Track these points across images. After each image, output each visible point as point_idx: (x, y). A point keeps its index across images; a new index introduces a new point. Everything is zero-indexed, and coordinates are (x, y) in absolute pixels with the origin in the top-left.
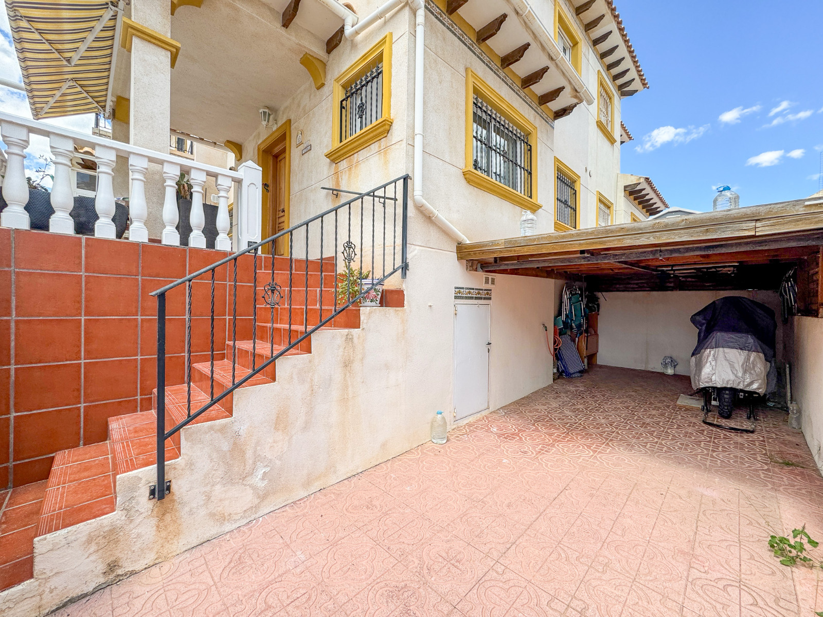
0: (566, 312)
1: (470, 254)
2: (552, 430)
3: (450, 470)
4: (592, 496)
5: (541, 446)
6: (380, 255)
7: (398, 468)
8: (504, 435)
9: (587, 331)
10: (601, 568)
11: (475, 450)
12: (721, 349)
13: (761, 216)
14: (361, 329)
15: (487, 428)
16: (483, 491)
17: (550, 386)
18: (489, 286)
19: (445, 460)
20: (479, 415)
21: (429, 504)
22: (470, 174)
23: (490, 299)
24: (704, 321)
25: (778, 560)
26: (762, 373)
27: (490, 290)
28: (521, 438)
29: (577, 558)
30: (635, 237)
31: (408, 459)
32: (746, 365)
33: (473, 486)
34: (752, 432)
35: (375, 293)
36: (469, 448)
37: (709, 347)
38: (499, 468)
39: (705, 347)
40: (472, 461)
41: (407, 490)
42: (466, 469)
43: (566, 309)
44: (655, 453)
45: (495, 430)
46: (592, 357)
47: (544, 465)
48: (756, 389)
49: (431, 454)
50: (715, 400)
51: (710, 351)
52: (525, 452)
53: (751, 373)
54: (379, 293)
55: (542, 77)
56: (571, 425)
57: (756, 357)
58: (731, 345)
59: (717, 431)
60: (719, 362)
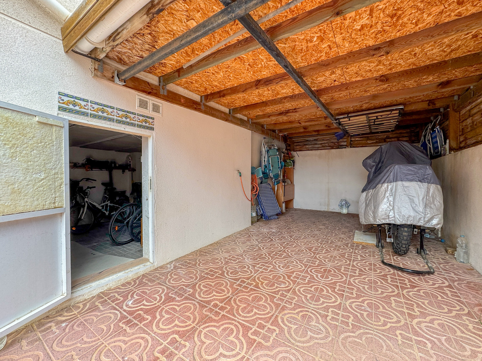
0: (265, 163)
9: (284, 181)
12: (400, 183)
18: (149, 113)
23: (152, 129)
24: (374, 164)
26: (441, 206)
27: (151, 118)
32: (426, 199)
34: (430, 273)
37: (386, 181)
39: (382, 181)
43: (265, 160)
46: (289, 203)
48: (435, 225)
50: (390, 237)
51: (388, 186)
53: (431, 207)
57: (435, 190)
58: (410, 177)
59: (399, 276)
60: (397, 198)
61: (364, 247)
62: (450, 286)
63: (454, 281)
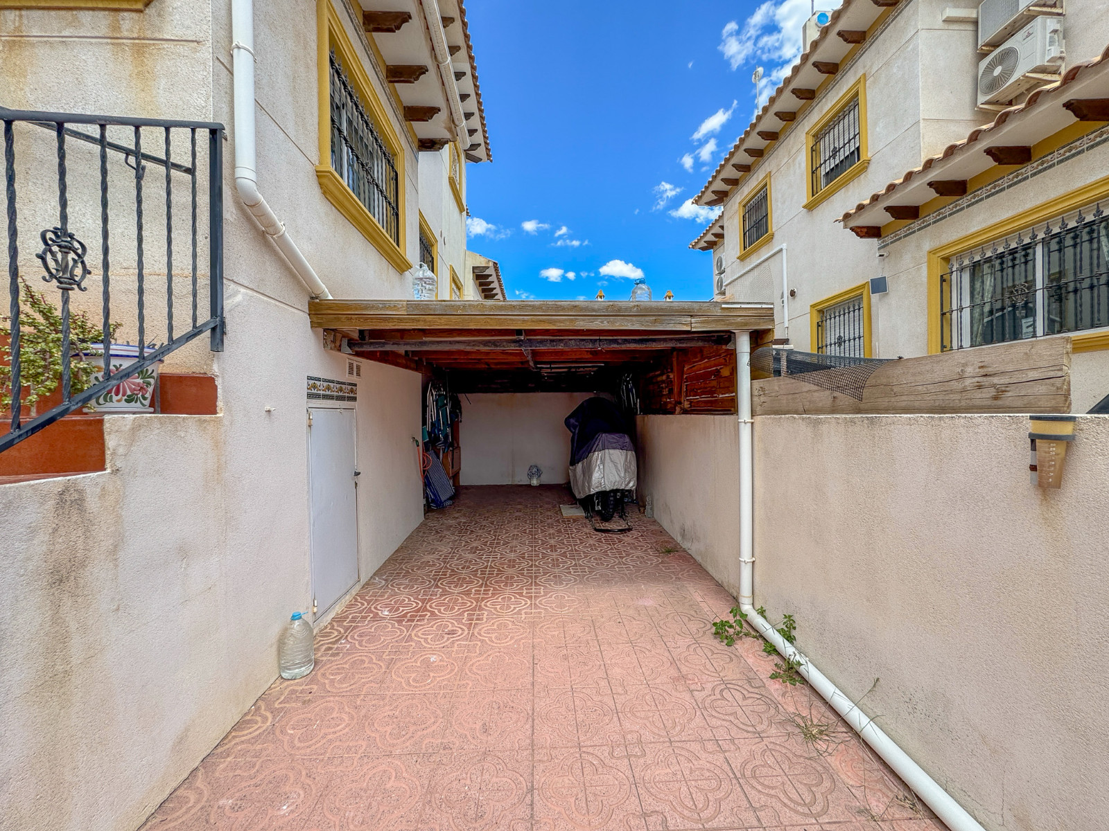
0: (432, 419)
1: (339, 319)
2: (465, 585)
3: (352, 718)
4: (566, 658)
5: (466, 614)
6: (130, 291)
7: (231, 774)
8: (405, 616)
9: (452, 444)
10: (637, 750)
11: (374, 661)
12: (607, 451)
13: (694, 312)
14: (108, 471)
15: (372, 615)
16: (434, 728)
17: (423, 525)
18: (354, 379)
19: (332, 704)
20: (348, 597)
21: (352, 814)
22: (330, 179)
23: (354, 399)
25: (724, 644)
26: (635, 470)
27: (355, 385)
28: (433, 613)
29: (611, 754)
30: (589, 319)
31: (248, 741)
32: (626, 465)
33: (412, 729)
34: (629, 530)
35: (139, 381)
36: (363, 661)
37: (596, 450)
38: (432, 674)
40: (382, 682)
41: (284, 816)
42: (382, 703)
43: (431, 415)
44: (583, 577)
45: (386, 613)
46: (456, 477)
47: (488, 641)
48: (631, 487)
49: (293, 705)
50: (598, 506)
51: (598, 455)
52: (452, 633)
53: (628, 472)
54: (152, 381)
55: (417, 79)
56: (483, 573)
57: (631, 455)
58: (614, 445)
59: (610, 537)
60: (606, 464)
61: (575, 521)
62: (642, 536)
63: (644, 532)
